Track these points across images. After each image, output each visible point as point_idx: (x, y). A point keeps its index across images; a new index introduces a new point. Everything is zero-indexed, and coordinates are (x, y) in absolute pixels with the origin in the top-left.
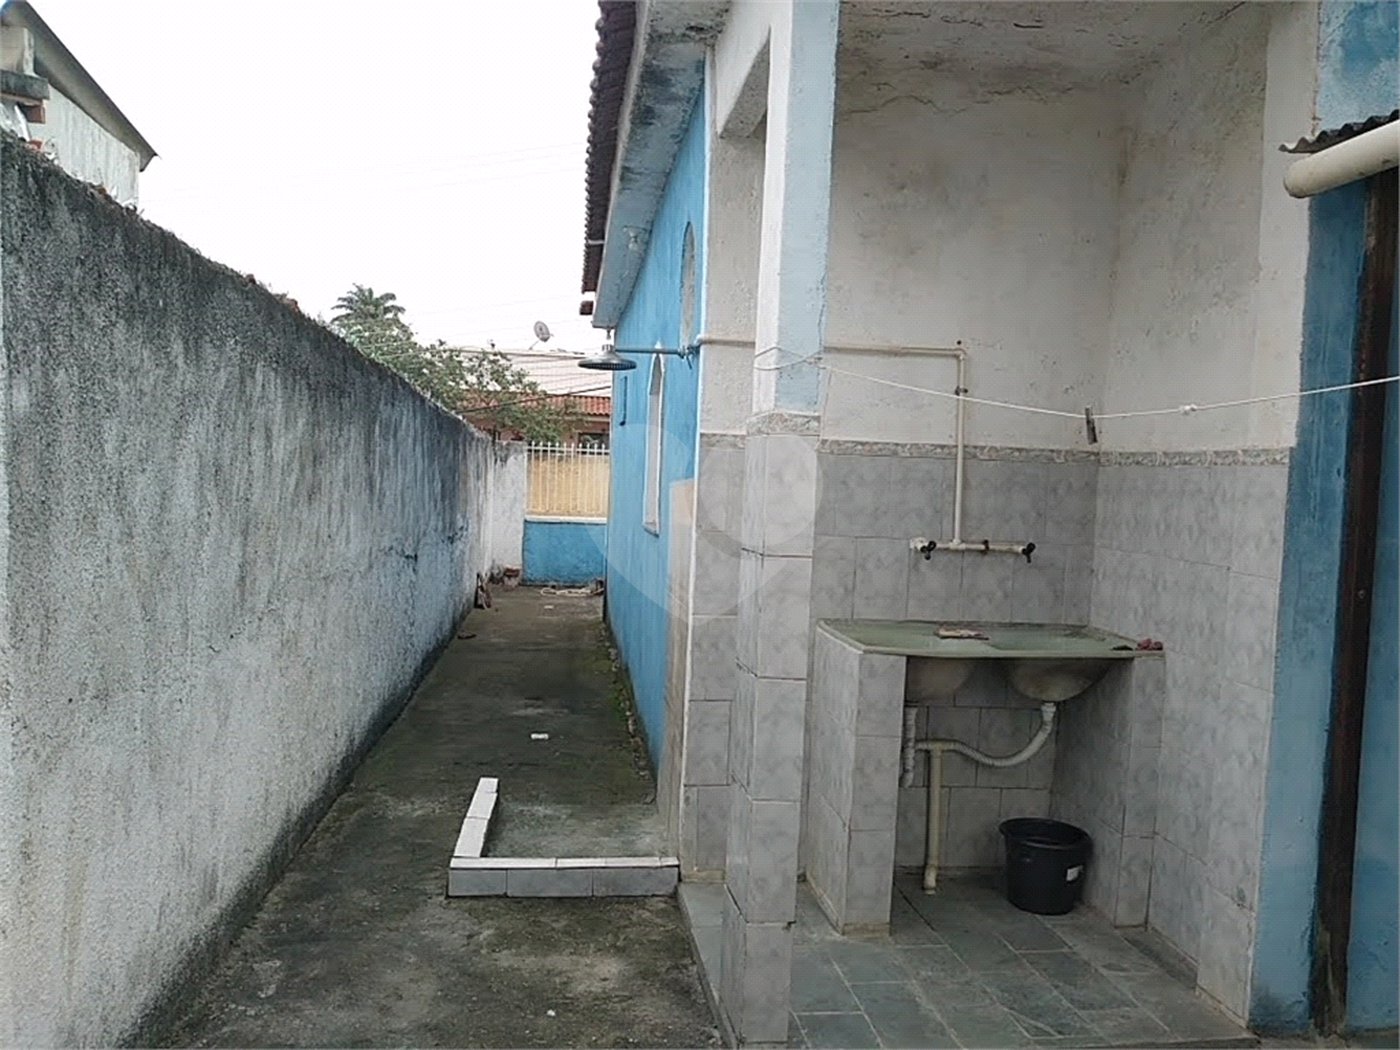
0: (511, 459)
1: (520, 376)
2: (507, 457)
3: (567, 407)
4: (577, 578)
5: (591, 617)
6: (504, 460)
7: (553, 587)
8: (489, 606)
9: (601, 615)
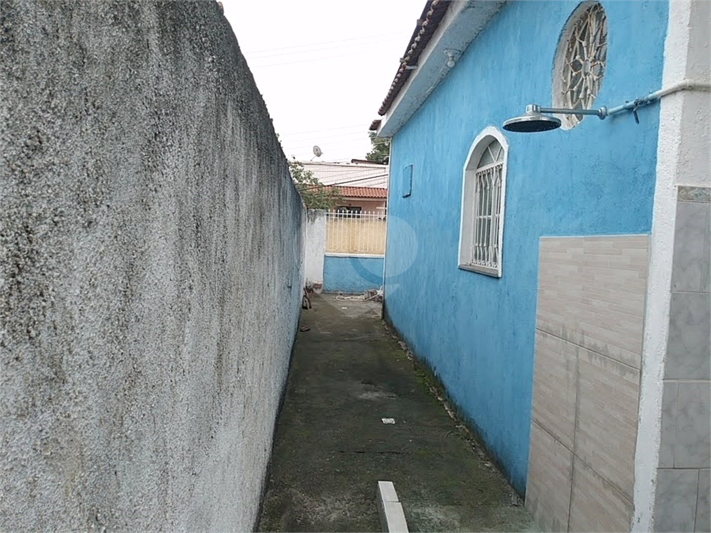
0: (317, 220)
1: (309, 175)
2: (315, 219)
3: (333, 192)
4: (354, 289)
5: (373, 316)
6: (313, 221)
7: (341, 294)
8: (310, 307)
9: (380, 314)
